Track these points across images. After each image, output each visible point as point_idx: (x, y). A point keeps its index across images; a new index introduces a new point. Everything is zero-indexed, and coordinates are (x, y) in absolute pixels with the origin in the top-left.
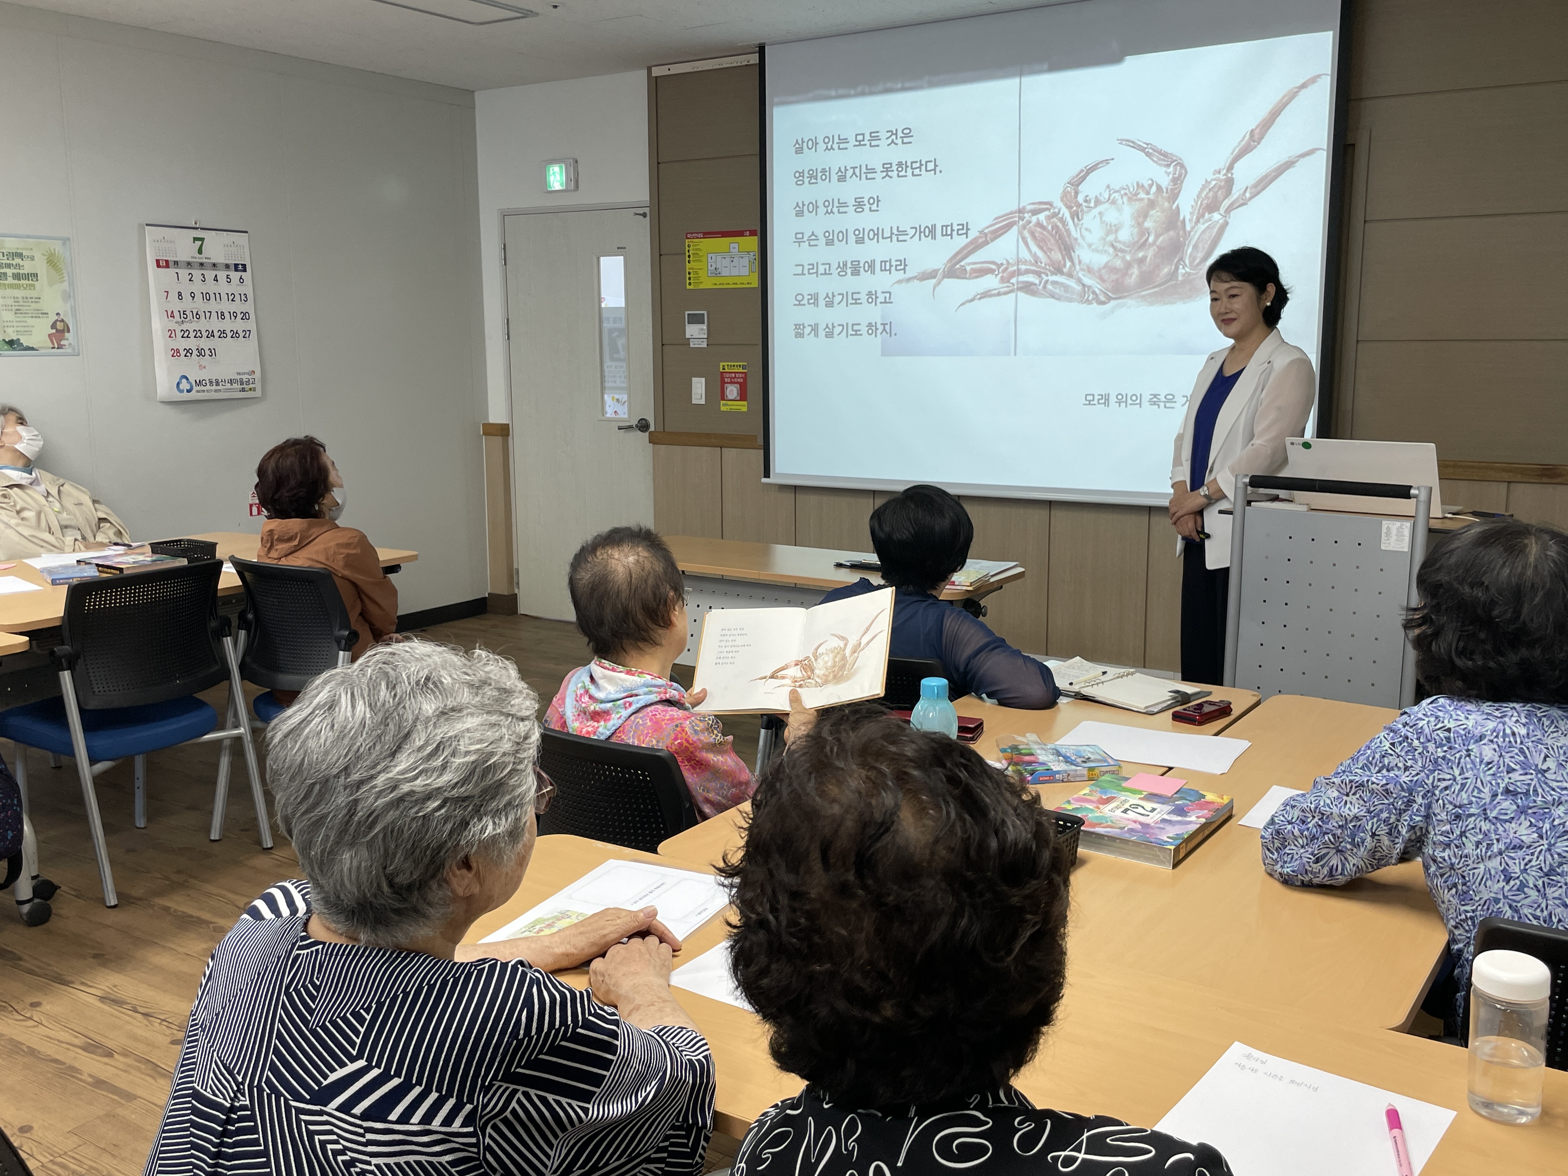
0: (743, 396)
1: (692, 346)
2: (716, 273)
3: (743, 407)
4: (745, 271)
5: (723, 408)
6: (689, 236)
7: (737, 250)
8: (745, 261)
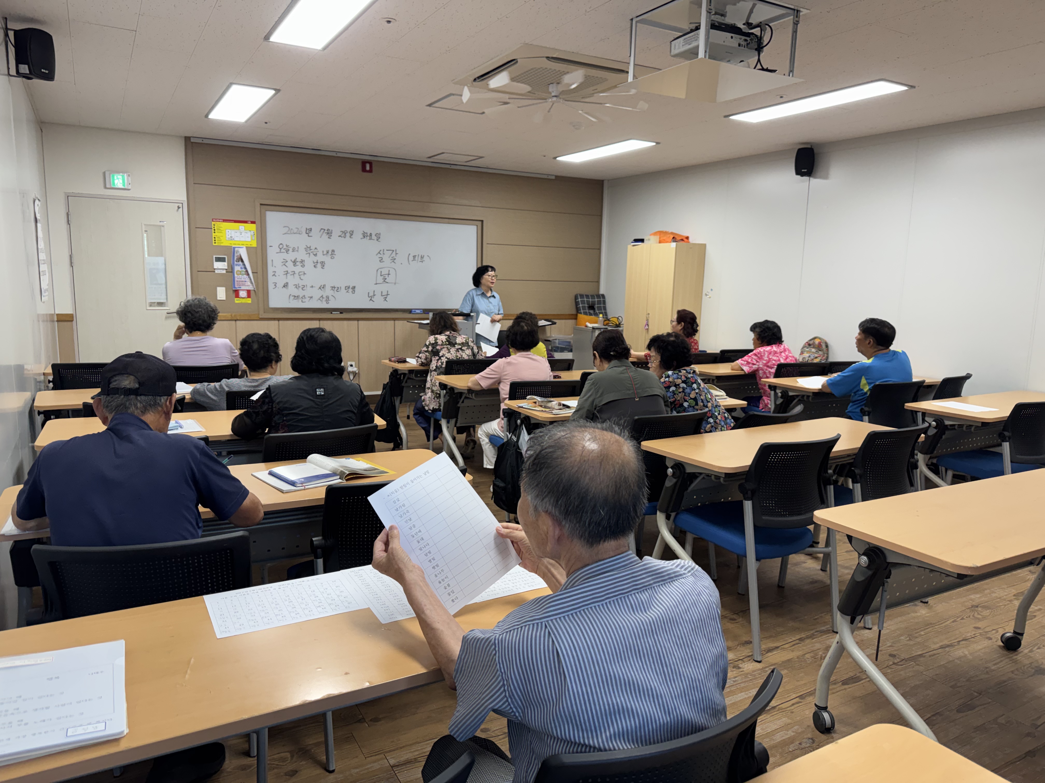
0: (249, 296)
1: (216, 271)
2: (231, 238)
3: (249, 301)
4: (249, 239)
5: (236, 302)
6: (214, 220)
7: (243, 229)
8: (249, 234)
